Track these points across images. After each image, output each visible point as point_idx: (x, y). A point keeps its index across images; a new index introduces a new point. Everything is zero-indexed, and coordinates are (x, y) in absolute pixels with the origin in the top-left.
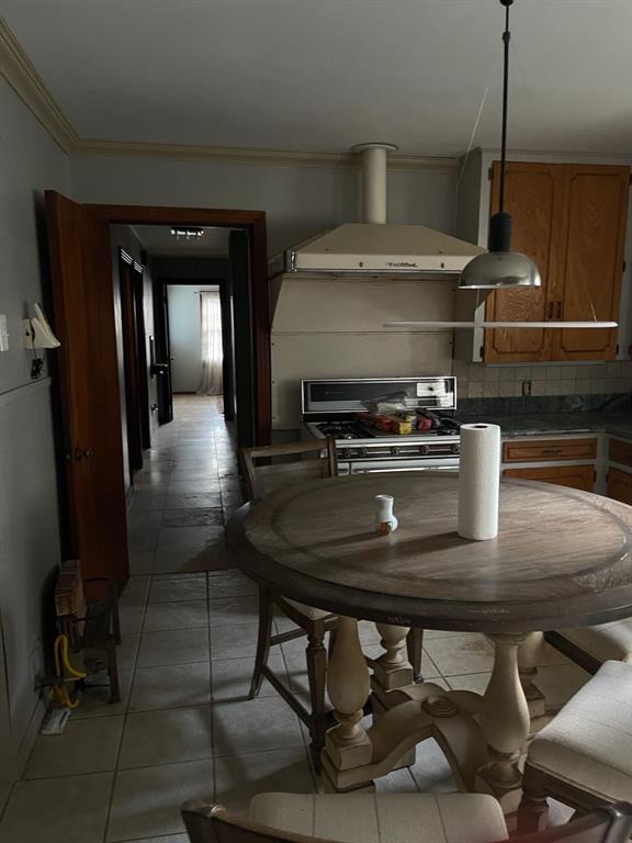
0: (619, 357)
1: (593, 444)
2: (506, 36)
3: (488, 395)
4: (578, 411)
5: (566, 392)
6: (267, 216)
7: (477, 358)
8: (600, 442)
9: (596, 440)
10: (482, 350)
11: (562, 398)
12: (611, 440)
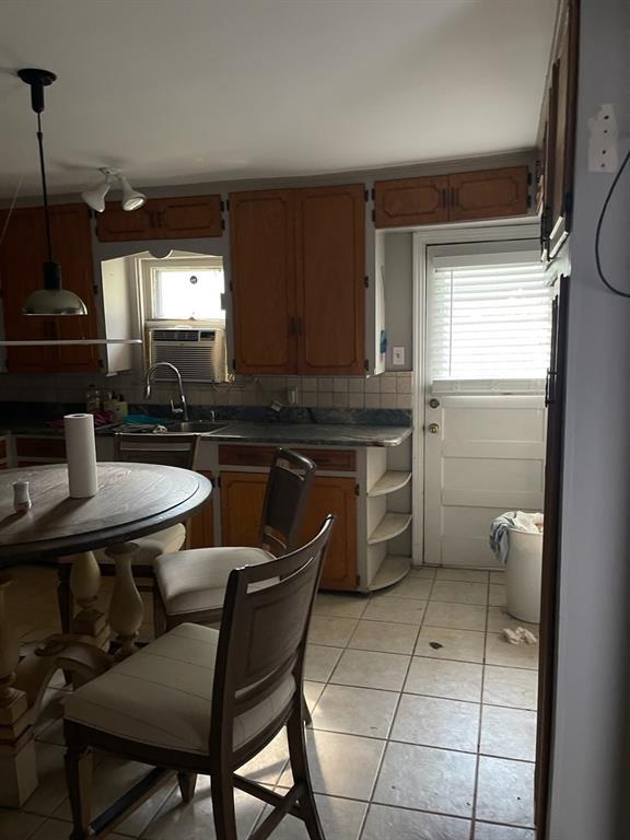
2: (40, 135)
8: (8, 442)
9: (4, 441)
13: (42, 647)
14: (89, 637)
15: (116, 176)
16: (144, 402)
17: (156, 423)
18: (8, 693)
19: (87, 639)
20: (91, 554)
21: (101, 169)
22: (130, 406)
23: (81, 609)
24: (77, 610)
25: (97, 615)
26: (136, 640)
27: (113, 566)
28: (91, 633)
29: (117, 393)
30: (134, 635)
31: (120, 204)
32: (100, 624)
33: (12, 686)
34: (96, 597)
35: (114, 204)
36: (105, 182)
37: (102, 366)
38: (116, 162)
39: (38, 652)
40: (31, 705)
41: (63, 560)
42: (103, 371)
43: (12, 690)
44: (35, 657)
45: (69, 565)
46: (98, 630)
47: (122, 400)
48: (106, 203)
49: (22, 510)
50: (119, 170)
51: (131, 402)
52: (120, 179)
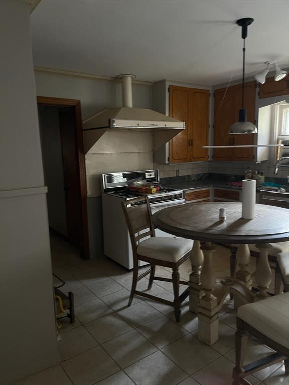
0: (209, 160)
1: (208, 192)
2: (244, 49)
3: (166, 177)
4: (193, 181)
5: (190, 174)
6: (81, 102)
7: (167, 162)
8: (211, 191)
9: (209, 190)
10: (169, 158)
11: (189, 176)
12: (215, 190)
13: (224, 281)
14: (243, 282)
15: (273, 64)
16: (273, 176)
17: (280, 187)
18: (210, 296)
19: (242, 283)
20: (247, 245)
21: (265, 63)
22: (266, 178)
23: (240, 269)
24: (238, 268)
25: (247, 273)
26: (267, 290)
27: (259, 253)
28: (244, 280)
29: (260, 171)
30: (266, 288)
31: (274, 78)
32: (248, 277)
33: (212, 294)
34: (247, 265)
35: (270, 79)
36: (267, 68)
37: (254, 159)
38: (274, 57)
39: (222, 282)
40: (218, 304)
41: (233, 245)
42: (255, 160)
43: (212, 296)
44: (220, 284)
45: (236, 248)
46: (247, 280)
47: (262, 175)
48: (267, 79)
49: (222, 220)
50: (275, 61)
51: (267, 176)
52: (275, 66)
